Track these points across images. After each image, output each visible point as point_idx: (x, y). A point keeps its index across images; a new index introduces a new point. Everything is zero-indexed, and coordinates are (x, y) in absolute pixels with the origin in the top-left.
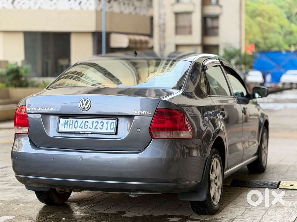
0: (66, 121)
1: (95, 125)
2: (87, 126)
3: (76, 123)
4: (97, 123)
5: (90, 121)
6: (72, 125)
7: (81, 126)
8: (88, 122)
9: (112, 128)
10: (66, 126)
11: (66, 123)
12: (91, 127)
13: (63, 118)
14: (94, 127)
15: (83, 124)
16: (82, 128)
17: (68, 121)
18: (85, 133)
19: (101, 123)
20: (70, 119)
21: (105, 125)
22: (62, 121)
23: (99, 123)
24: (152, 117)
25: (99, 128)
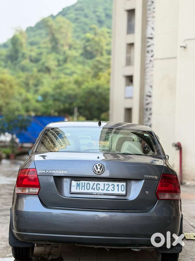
0: (78, 183)
1: (106, 187)
2: (99, 188)
3: (88, 185)
4: (108, 185)
5: (102, 183)
6: (84, 186)
7: (93, 188)
8: (99, 185)
9: (123, 190)
10: (78, 188)
11: (78, 185)
12: (103, 189)
13: (75, 181)
14: (105, 189)
15: (95, 186)
16: (94, 190)
17: (80, 183)
18: (98, 194)
19: (112, 185)
20: (81, 182)
21: (116, 188)
22: (74, 183)
23: (110, 185)
24: (158, 181)
25: (110, 190)
